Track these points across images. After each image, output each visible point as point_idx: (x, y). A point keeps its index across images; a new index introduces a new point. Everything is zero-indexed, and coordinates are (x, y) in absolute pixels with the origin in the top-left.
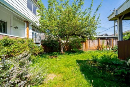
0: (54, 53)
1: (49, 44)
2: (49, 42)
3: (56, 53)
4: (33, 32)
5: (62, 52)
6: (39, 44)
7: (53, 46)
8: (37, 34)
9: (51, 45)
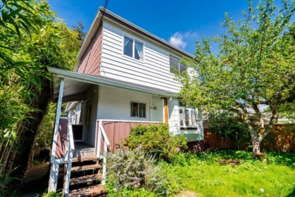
0: (239, 152)
1: (223, 129)
2: (223, 124)
3: (244, 152)
4: (181, 108)
5: (258, 152)
6: (196, 129)
7: (233, 132)
8: (190, 111)
9: (228, 132)
